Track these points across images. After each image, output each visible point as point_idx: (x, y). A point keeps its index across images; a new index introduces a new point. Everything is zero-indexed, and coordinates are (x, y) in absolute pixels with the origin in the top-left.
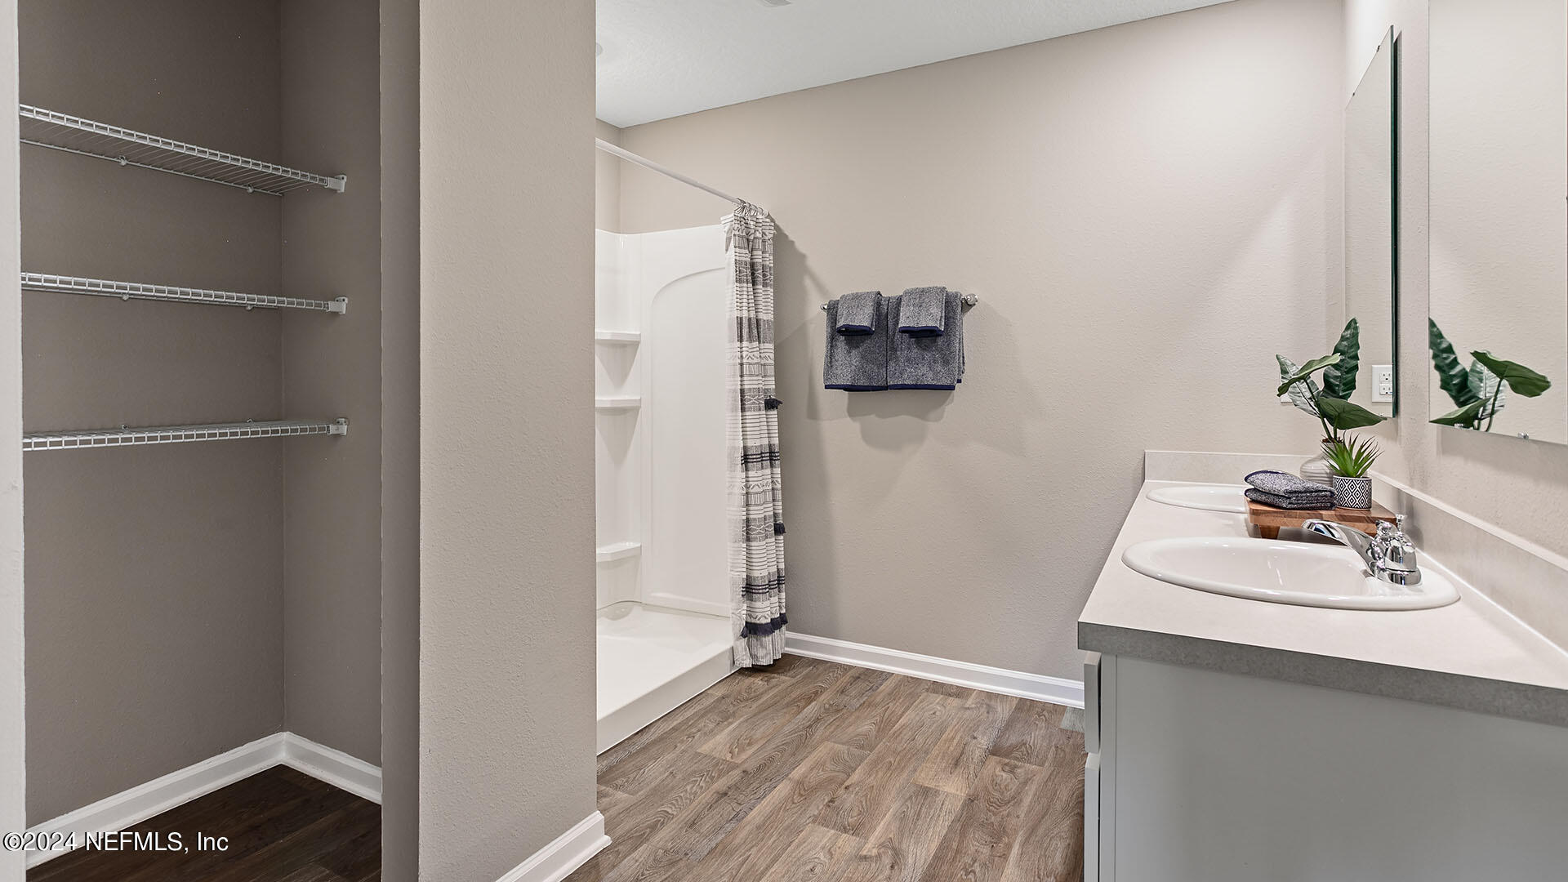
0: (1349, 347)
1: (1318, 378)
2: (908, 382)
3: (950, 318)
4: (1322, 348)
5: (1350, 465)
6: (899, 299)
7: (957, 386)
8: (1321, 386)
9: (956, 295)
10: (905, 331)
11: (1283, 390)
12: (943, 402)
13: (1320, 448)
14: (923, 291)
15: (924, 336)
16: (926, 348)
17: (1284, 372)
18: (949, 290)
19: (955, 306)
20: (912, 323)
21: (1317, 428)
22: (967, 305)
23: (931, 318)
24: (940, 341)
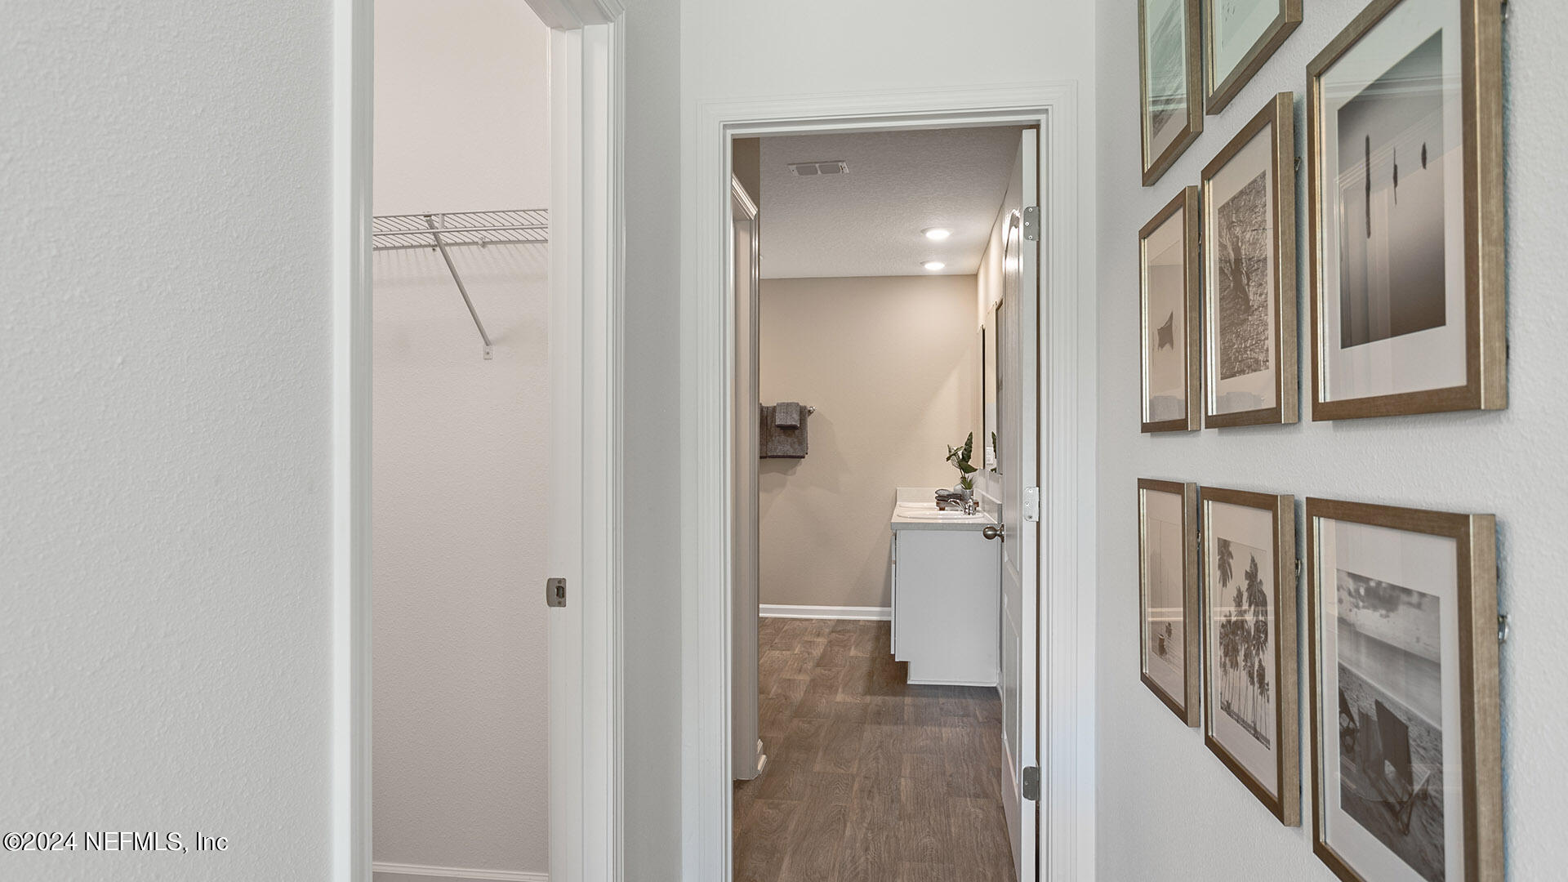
0: (969, 443)
1: (960, 453)
2: (779, 454)
3: (803, 420)
4: (959, 444)
5: (968, 484)
6: (774, 408)
7: (806, 456)
8: (961, 457)
9: (805, 407)
10: (779, 426)
11: (948, 459)
12: (796, 465)
13: (959, 481)
14: (788, 404)
15: (788, 430)
16: (789, 436)
17: (950, 452)
18: (801, 404)
19: (804, 413)
20: (783, 423)
21: (958, 473)
22: (810, 412)
23: (793, 420)
24: (797, 432)
